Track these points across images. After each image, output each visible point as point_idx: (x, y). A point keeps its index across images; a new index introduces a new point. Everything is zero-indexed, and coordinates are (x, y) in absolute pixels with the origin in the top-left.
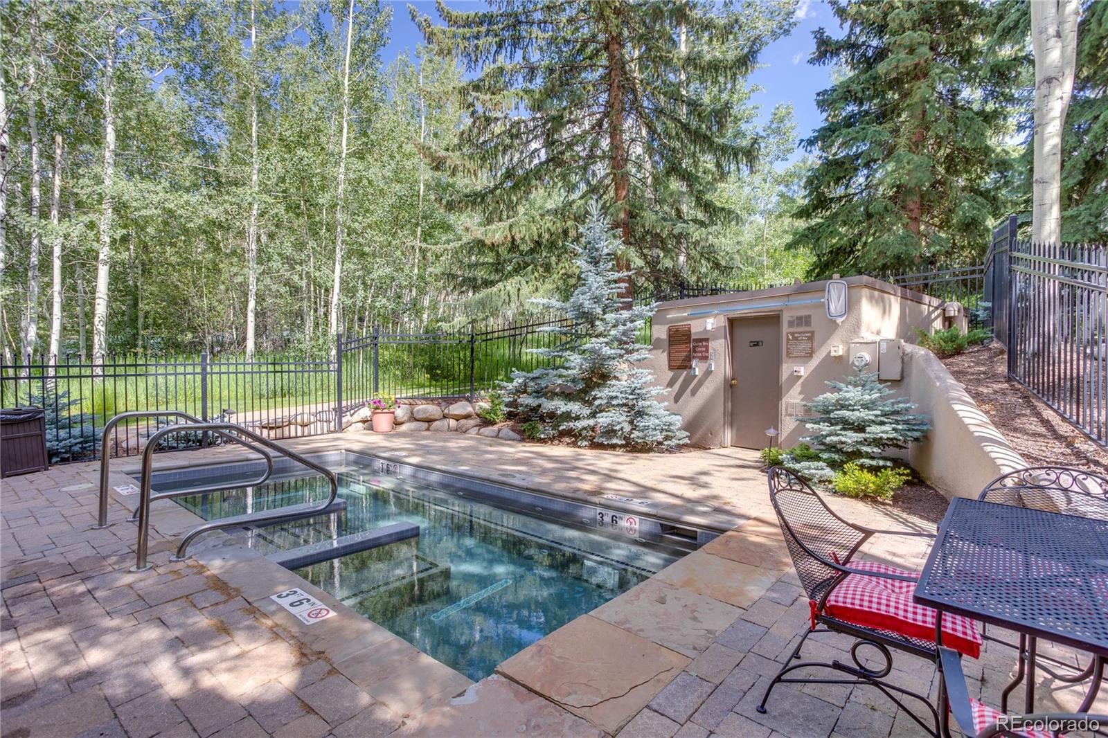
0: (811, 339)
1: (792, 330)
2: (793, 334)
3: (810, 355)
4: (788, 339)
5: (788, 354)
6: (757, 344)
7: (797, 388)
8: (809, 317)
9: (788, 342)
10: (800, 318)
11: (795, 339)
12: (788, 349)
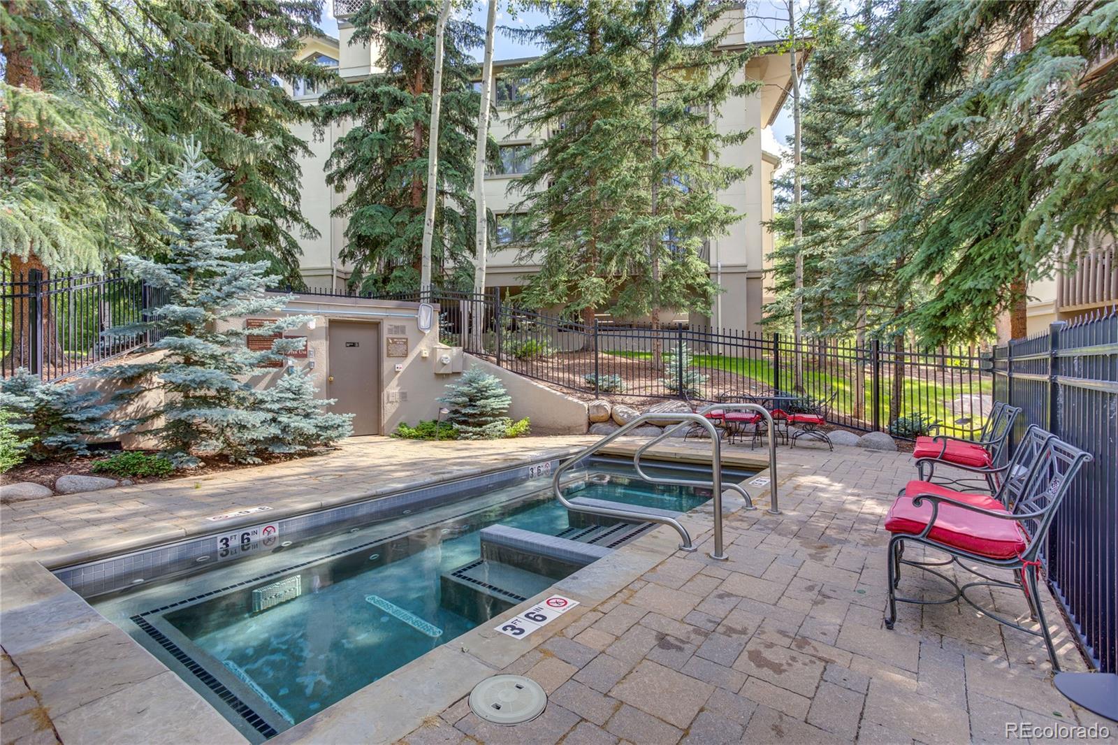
0: (406, 343)
1: (391, 336)
2: (392, 339)
3: (406, 355)
4: (388, 343)
5: (388, 356)
6: (353, 345)
7: (395, 382)
8: (404, 327)
9: (388, 345)
10: (397, 327)
11: (395, 343)
12: (388, 350)
